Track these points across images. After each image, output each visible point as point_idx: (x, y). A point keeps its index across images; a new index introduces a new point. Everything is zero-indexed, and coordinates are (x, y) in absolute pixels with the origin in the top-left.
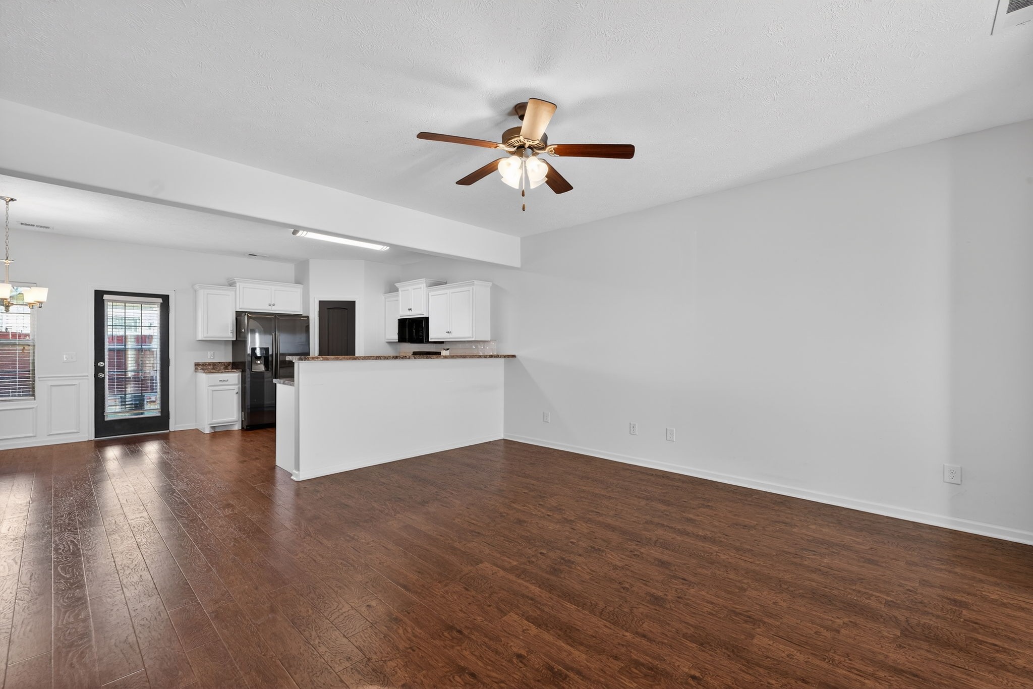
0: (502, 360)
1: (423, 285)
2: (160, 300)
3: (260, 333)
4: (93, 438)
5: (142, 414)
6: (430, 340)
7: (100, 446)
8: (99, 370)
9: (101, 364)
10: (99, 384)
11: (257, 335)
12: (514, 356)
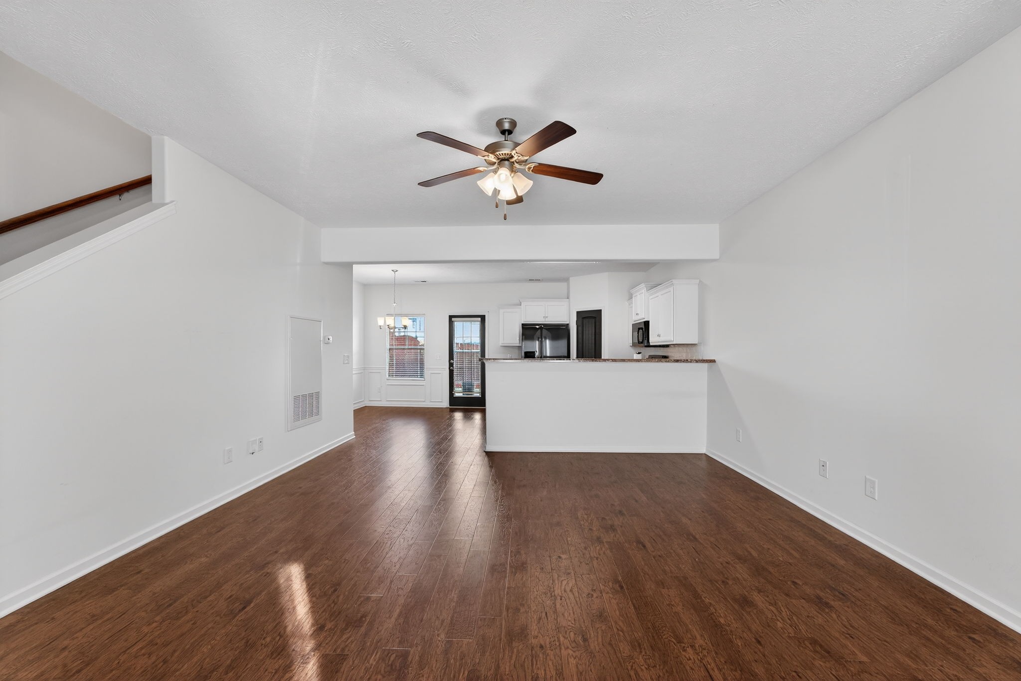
0: (706, 365)
1: (644, 290)
2: (480, 319)
3: (549, 339)
4: (448, 406)
5: (472, 395)
6: (651, 344)
7: (452, 411)
8: (451, 365)
9: (452, 361)
10: (451, 373)
11: (548, 341)
12: (714, 361)
